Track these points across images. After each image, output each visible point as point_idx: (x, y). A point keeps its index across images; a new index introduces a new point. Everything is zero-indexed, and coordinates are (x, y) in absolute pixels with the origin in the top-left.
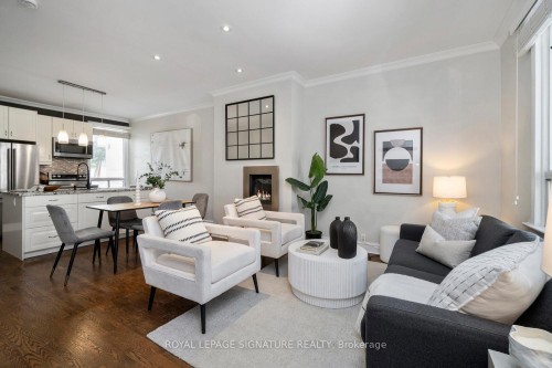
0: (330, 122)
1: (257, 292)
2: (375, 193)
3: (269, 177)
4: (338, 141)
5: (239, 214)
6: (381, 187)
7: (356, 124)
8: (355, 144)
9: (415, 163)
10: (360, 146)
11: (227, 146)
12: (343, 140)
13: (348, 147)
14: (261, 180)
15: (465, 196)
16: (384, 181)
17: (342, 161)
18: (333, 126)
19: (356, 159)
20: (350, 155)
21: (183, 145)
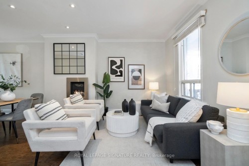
0: (110, 59)
1: (95, 139)
2: (129, 89)
3: (83, 83)
4: (114, 67)
5: (72, 103)
6: (131, 87)
7: (121, 61)
8: (121, 69)
9: (142, 77)
10: (123, 70)
11: (54, 66)
12: (116, 67)
13: (118, 70)
14: (77, 85)
15: (158, 89)
16: (132, 84)
17: (116, 76)
18: (111, 61)
19: (121, 75)
20: (119, 74)
21: (14, 63)
